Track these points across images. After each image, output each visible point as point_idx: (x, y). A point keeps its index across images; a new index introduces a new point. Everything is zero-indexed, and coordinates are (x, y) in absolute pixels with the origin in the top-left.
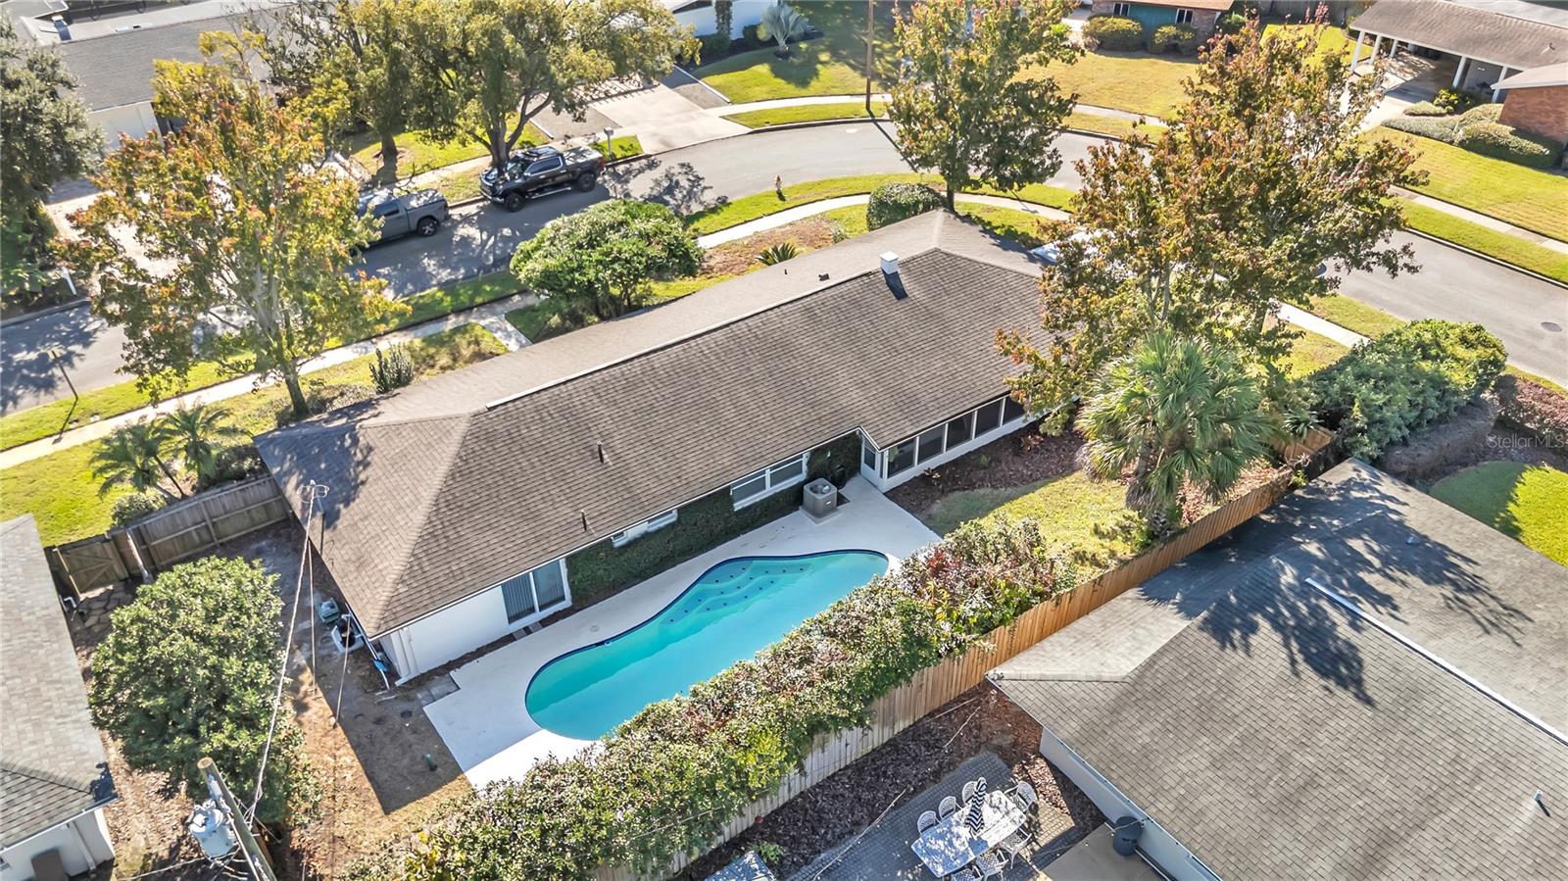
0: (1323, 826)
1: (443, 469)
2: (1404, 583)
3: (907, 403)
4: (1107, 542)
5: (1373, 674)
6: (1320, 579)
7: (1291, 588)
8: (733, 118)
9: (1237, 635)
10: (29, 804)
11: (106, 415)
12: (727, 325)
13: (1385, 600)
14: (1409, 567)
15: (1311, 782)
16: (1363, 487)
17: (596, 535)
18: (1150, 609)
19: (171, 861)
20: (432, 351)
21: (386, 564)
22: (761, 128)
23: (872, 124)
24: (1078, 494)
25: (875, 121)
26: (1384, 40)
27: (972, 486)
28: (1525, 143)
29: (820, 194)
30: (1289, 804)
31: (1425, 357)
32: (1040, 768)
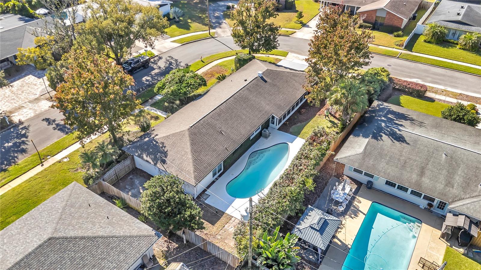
0: (411, 169)
1: (188, 144)
2: (402, 122)
3: (279, 107)
4: (331, 129)
5: (407, 139)
6: (389, 124)
7: (384, 126)
8: (174, 41)
9: (379, 138)
10: (143, 242)
11: (52, 155)
12: (232, 96)
13: (401, 125)
14: (401, 119)
15: (405, 162)
16: (382, 105)
17: (231, 151)
18: (357, 139)
19: (169, 250)
20: (138, 118)
21: (188, 169)
22: (185, 43)
23: (213, 39)
24: (319, 121)
25: (213, 38)
26: (325, 2)
27: (295, 124)
28: (366, 24)
29: (213, 59)
30: (404, 167)
31: (378, 76)
32: (345, 177)
